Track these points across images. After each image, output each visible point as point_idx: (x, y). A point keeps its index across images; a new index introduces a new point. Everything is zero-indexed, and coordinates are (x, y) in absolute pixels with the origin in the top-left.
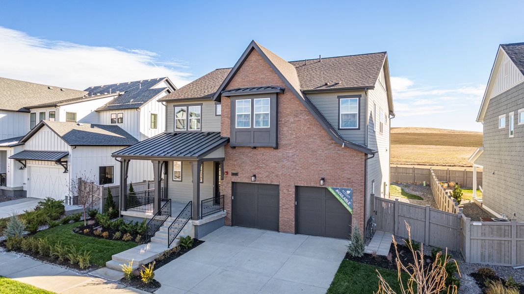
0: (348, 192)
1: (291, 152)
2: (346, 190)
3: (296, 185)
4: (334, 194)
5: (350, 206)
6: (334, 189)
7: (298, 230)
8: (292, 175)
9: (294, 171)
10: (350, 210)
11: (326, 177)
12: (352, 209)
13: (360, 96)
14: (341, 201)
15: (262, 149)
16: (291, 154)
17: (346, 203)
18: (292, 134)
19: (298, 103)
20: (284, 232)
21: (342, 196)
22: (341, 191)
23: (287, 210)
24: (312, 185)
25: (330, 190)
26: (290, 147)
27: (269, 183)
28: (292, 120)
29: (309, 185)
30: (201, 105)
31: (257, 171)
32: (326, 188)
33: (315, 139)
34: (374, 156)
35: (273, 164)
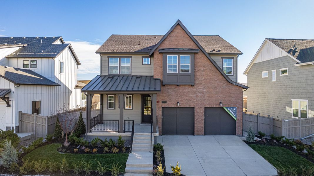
0: (235, 109)
1: (201, 88)
2: (233, 108)
3: (205, 107)
4: (227, 110)
5: (236, 117)
6: (227, 108)
7: (206, 133)
8: (202, 101)
9: (204, 99)
10: (235, 119)
11: (222, 102)
12: (236, 118)
13: (233, 58)
14: (231, 114)
15: (183, 86)
16: (202, 89)
17: (233, 115)
18: (202, 77)
19: (205, 59)
20: (197, 135)
21: (231, 111)
22: (230, 109)
23: (200, 122)
24: (215, 106)
25: (225, 108)
26: (201, 85)
27: (188, 106)
28: (202, 69)
29: (213, 107)
30: (131, 57)
31: (180, 99)
32: (223, 108)
33: (216, 80)
34: (246, 90)
35: (191, 95)
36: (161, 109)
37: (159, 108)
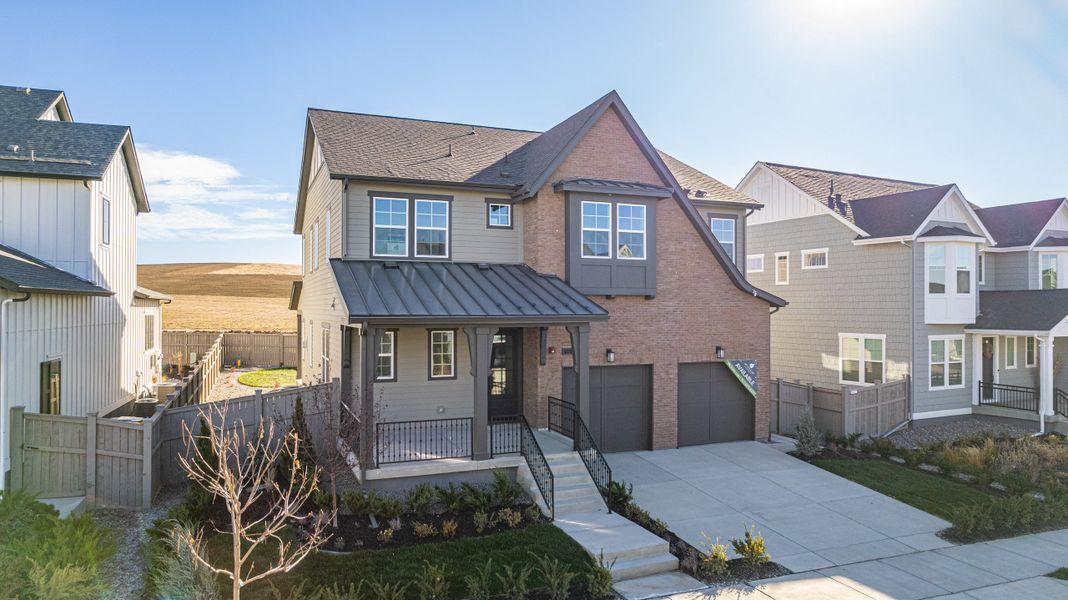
0: (752, 366)
1: (671, 305)
2: (749, 363)
3: (681, 361)
4: (734, 370)
5: (754, 387)
6: (734, 363)
7: (682, 442)
8: (673, 345)
9: (677, 338)
10: (753, 393)
11: (723, 345)
12: (756, 391)
13: (735, 217)
14: (742, 381)
15: (622, 299)
16: (671, 309)
17: (747, 382)
18: (673, 273)
19: (681, 218)
20: (660, 448)
21: (743, 372)
22: (742, 366)
23: (667, 408)
24: (705, 359)
25: (729, 364)
26: (671, 296)
27: (636, 362)
28: (672, 248)
29: (700, 361)
30: (450, 199)
31: (614, 341)
32: (723, 364)
33: (706, 282)
34: (777, 310)
35: (643, 328)
36: (559, 374)
37: (554, 371)
